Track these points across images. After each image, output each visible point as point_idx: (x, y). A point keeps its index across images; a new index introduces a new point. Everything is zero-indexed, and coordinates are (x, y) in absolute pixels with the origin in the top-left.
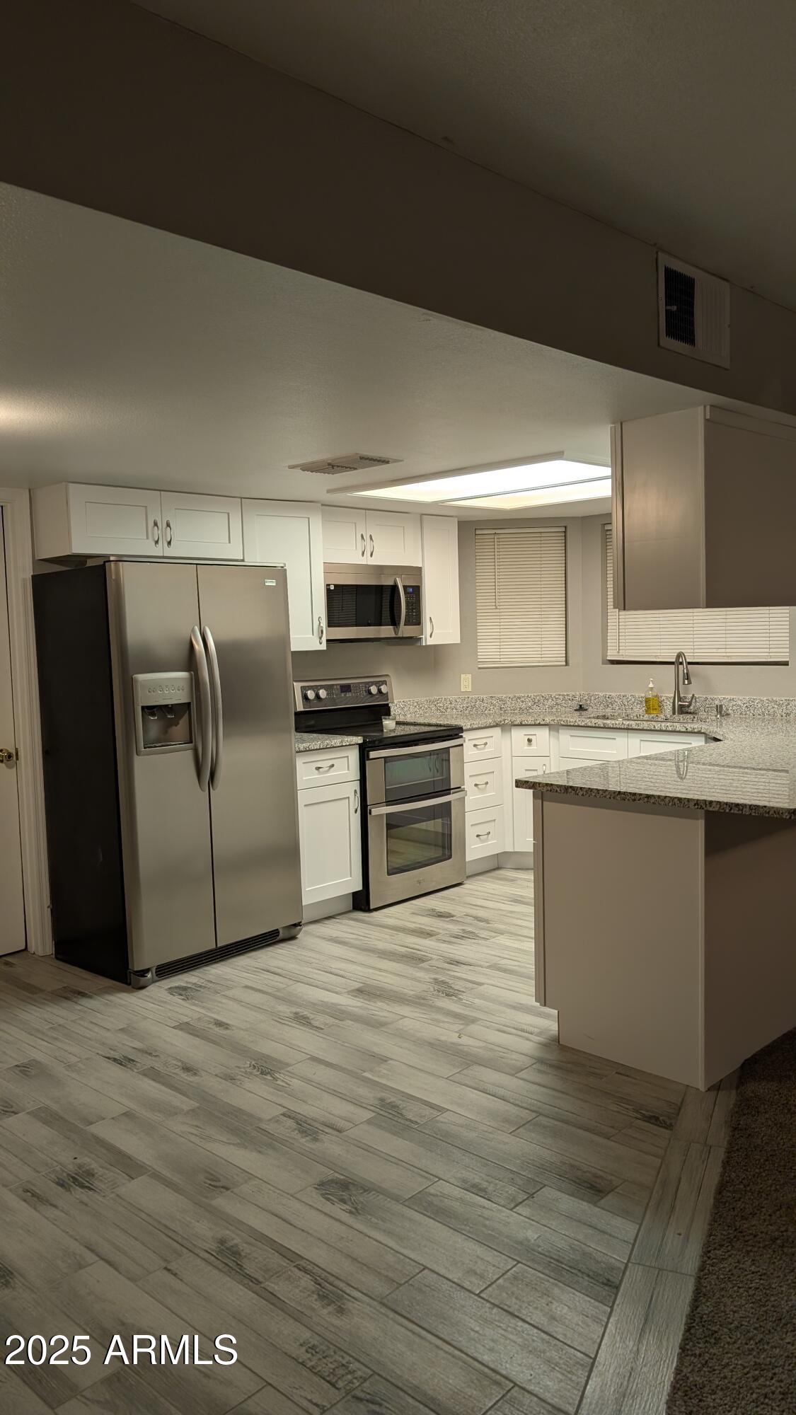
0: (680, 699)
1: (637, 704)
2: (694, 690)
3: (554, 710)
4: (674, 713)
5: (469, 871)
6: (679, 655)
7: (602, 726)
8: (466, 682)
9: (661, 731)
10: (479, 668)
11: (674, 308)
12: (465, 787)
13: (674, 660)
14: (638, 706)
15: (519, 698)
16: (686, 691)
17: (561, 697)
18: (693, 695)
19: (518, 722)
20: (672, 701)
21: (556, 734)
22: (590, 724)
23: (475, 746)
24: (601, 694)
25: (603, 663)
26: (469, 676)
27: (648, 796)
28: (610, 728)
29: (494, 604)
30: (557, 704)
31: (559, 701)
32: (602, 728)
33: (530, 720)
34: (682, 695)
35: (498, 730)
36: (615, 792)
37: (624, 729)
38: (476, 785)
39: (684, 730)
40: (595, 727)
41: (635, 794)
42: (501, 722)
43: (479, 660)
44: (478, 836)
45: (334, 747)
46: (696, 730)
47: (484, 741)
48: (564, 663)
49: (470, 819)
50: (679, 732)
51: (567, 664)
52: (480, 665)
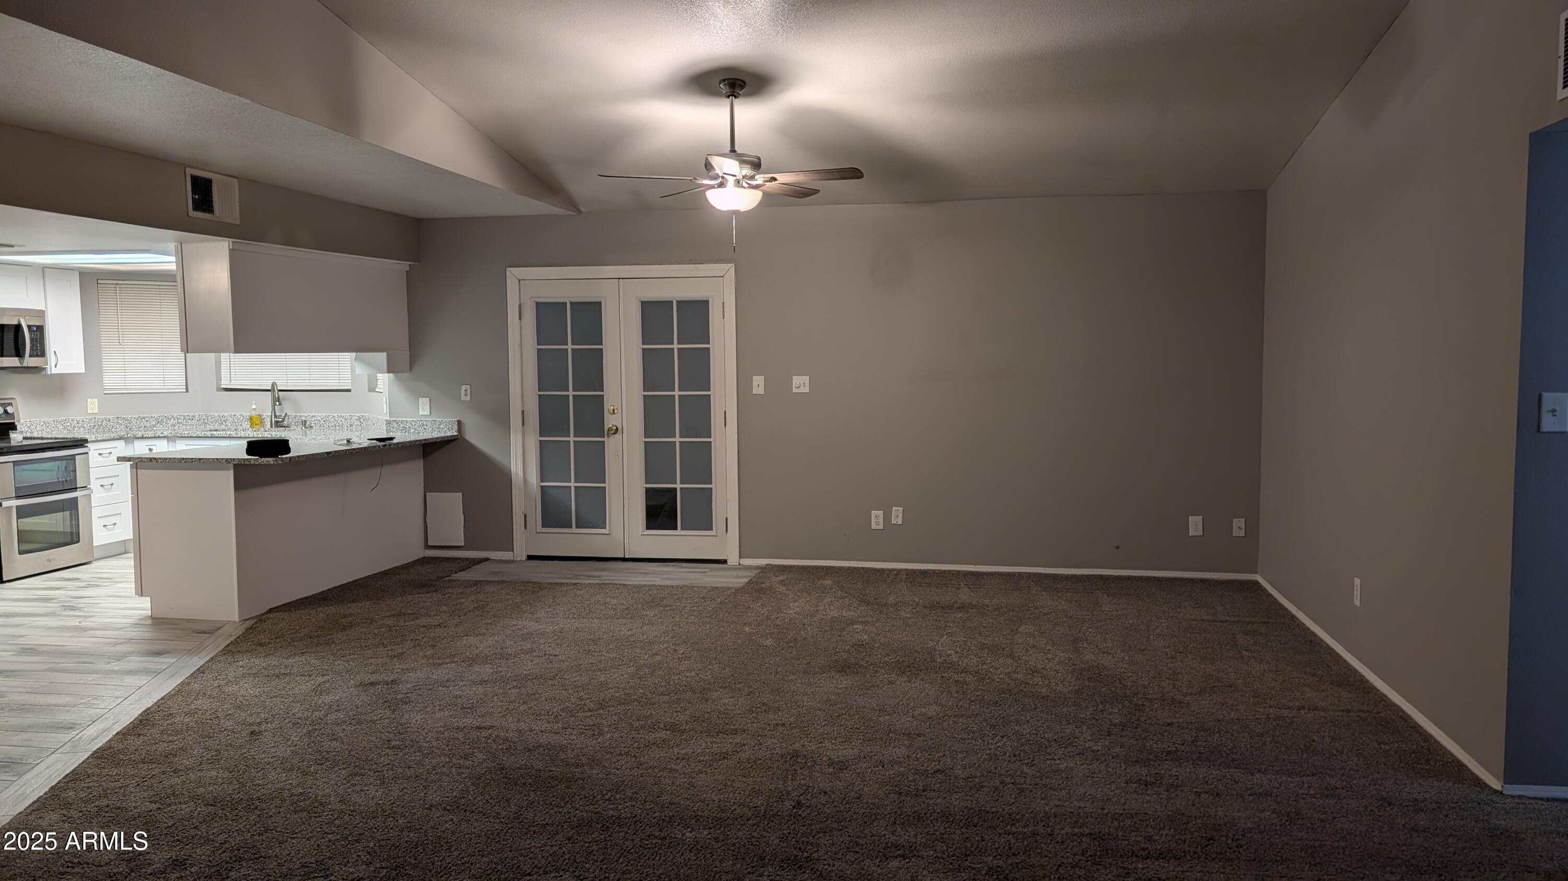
0: (276, 417)
1: (245, 421)
2: (287, 409)
3: (176, 428)
4: (271, 427)
5: (96, 554)
6: (274, 385)
7: (210, 436)
8: (93, 406)
10: (105, 394)
11: (197, 197)
12: (91, 486)
13: (270, 388)
14: (246, 423)
15: (144, 418)
16: (281, 411)
17: (182, 417)
18: (286, 414)
19: (140, 435)
20: (270, 417)
21: (173, 444)
22: (200, 435)
23: (100, 454)
24: (216, 414)
25: (217, 391)
26: (96, 400)
27: (200, 459)
29: (118, 341)
30: (179, 423)
31: (180, 421)
32: (210, 437)
33: (151, 434)
34: (277, 414)
35: (122, 442)
36: (180, 458)
37: (227, 437)
38: (102, 486)
41: (192, 459)
42: (124, 435)
43: (105, 387)
44: (105, 526)
47: (109, 451)
48: (185, 390)
49: (96, 512)
51: (187, 391)
52: (105, 392)
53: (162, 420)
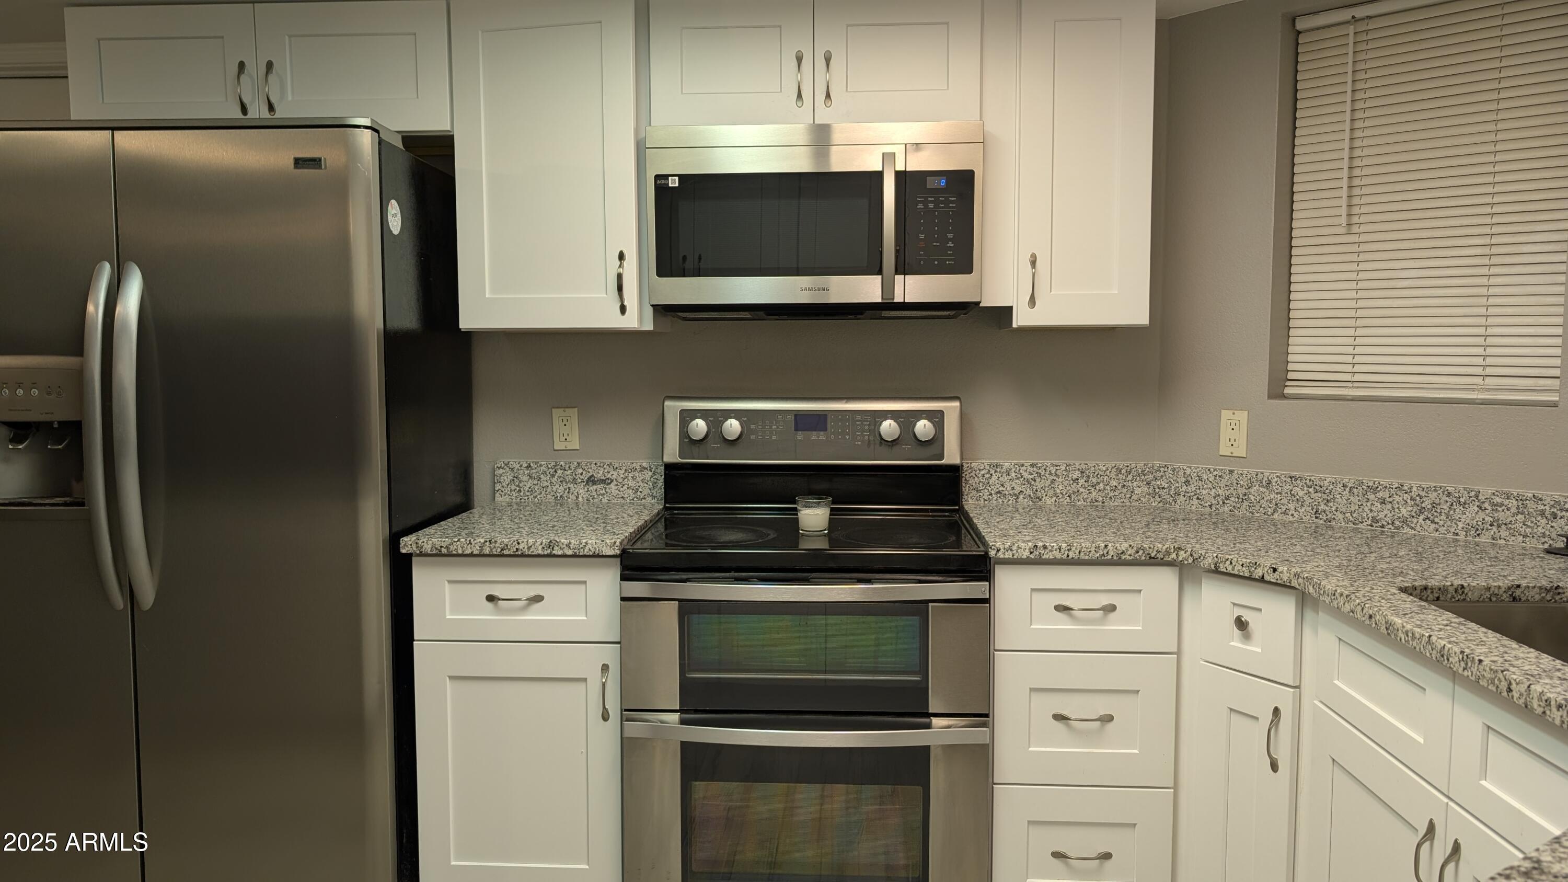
8: (1233, 433)
29: (1342, 222)
38: (1060, 718)
45: (523, 555)
53: (1434, 505)
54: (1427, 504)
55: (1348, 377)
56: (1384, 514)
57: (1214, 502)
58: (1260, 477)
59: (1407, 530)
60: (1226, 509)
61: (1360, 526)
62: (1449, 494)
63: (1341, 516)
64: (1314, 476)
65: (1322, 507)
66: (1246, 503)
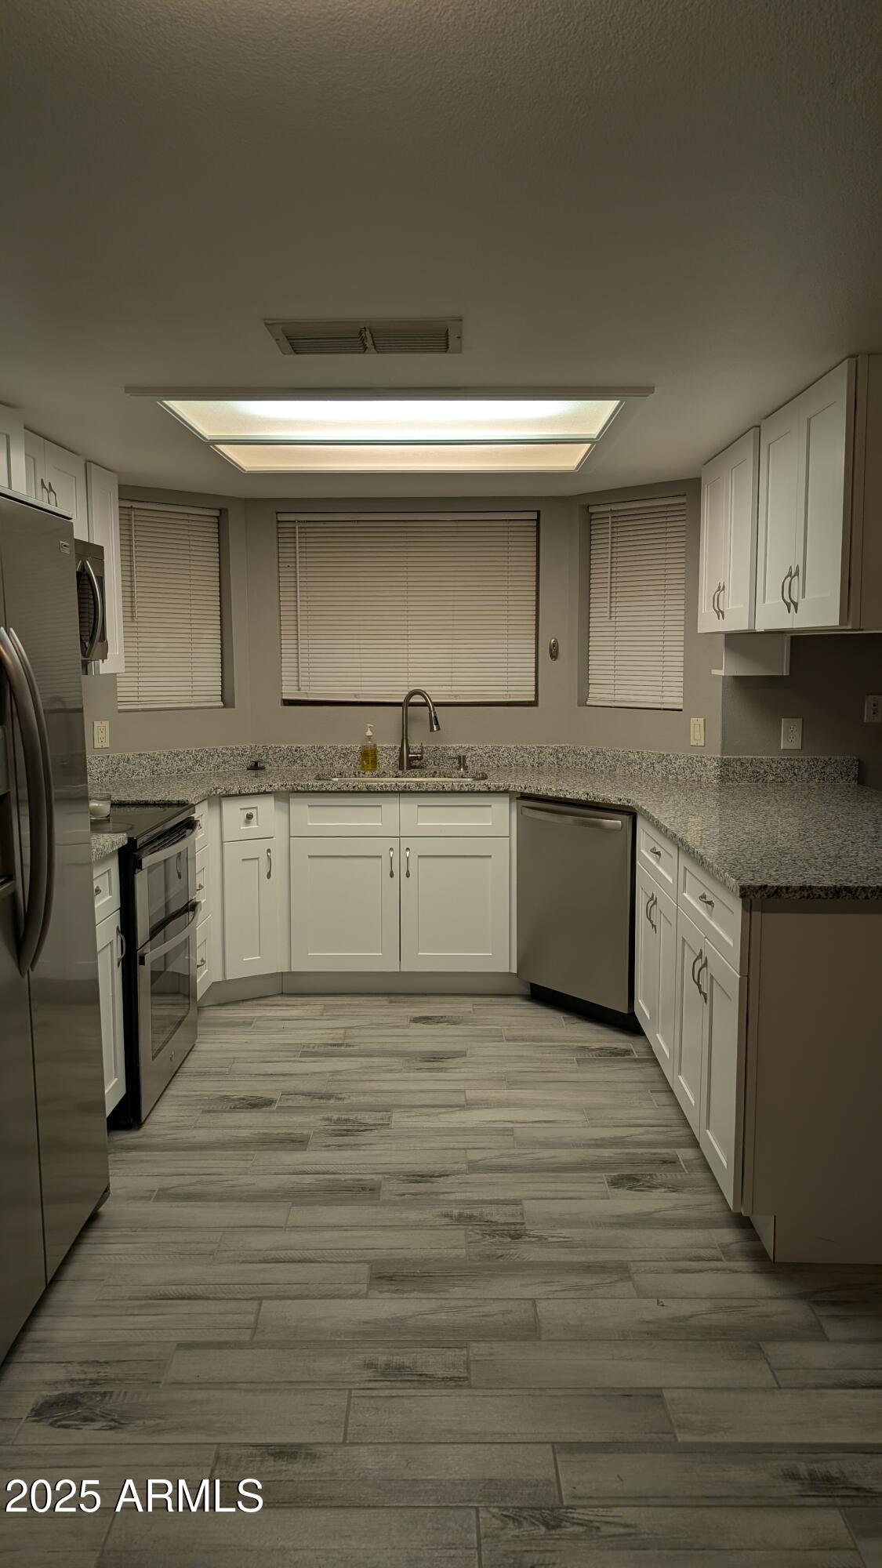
0: (409, 750)
3: (221, 770)
4: (401, 768)
7: (365, 789)
8: (102, 734)
9: (452, 792)
10: (120, 711)
13: (402, 701)
17: (229, 752)
21: (285, 805)
22: (345, 788)
26: (106, 724)
28: (378, 792)
30: (224, 762)
31: (226, 758)
34: (410, 745)
35: (206, 805)
39: (486, 789)
40: (353, 792)
43: (120, 699)
46: (501, 789)
50: (479, 792)
51: (229, 704)
52: (119, 708)
53: (202, 758)
54: (199, 758)
55: (136, 699)
56: (182, 766)
57: (100, 776)
58: (124, 757)
59: (192, 772)
60: (107, 779)
61: (173, 775)
62: (207, 752)
63: (164, 771)
64: (150, 752)
65: (155, 768)
66: (117, 774)
